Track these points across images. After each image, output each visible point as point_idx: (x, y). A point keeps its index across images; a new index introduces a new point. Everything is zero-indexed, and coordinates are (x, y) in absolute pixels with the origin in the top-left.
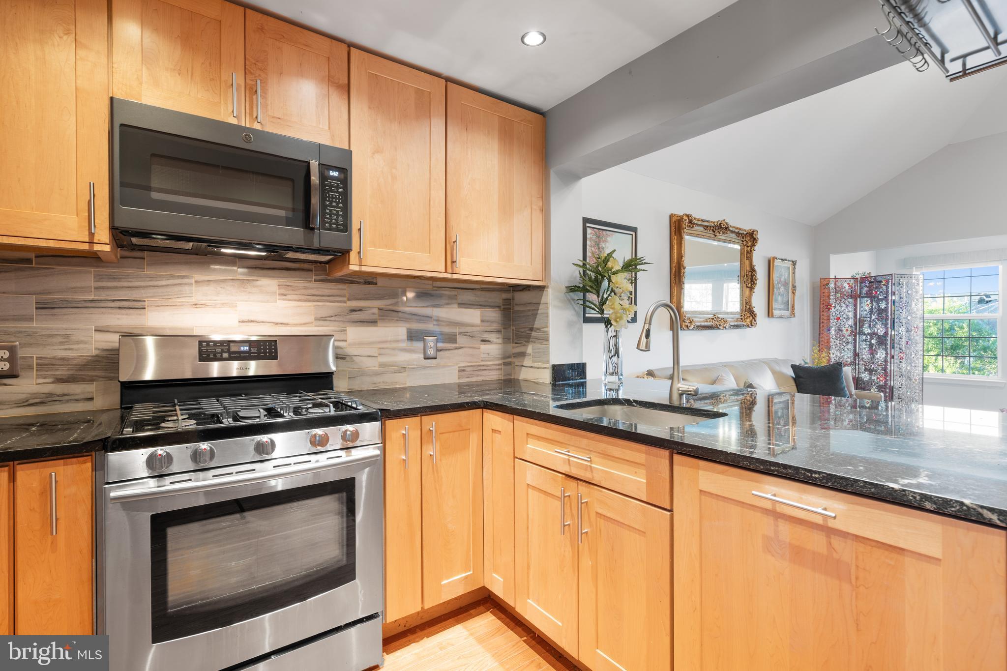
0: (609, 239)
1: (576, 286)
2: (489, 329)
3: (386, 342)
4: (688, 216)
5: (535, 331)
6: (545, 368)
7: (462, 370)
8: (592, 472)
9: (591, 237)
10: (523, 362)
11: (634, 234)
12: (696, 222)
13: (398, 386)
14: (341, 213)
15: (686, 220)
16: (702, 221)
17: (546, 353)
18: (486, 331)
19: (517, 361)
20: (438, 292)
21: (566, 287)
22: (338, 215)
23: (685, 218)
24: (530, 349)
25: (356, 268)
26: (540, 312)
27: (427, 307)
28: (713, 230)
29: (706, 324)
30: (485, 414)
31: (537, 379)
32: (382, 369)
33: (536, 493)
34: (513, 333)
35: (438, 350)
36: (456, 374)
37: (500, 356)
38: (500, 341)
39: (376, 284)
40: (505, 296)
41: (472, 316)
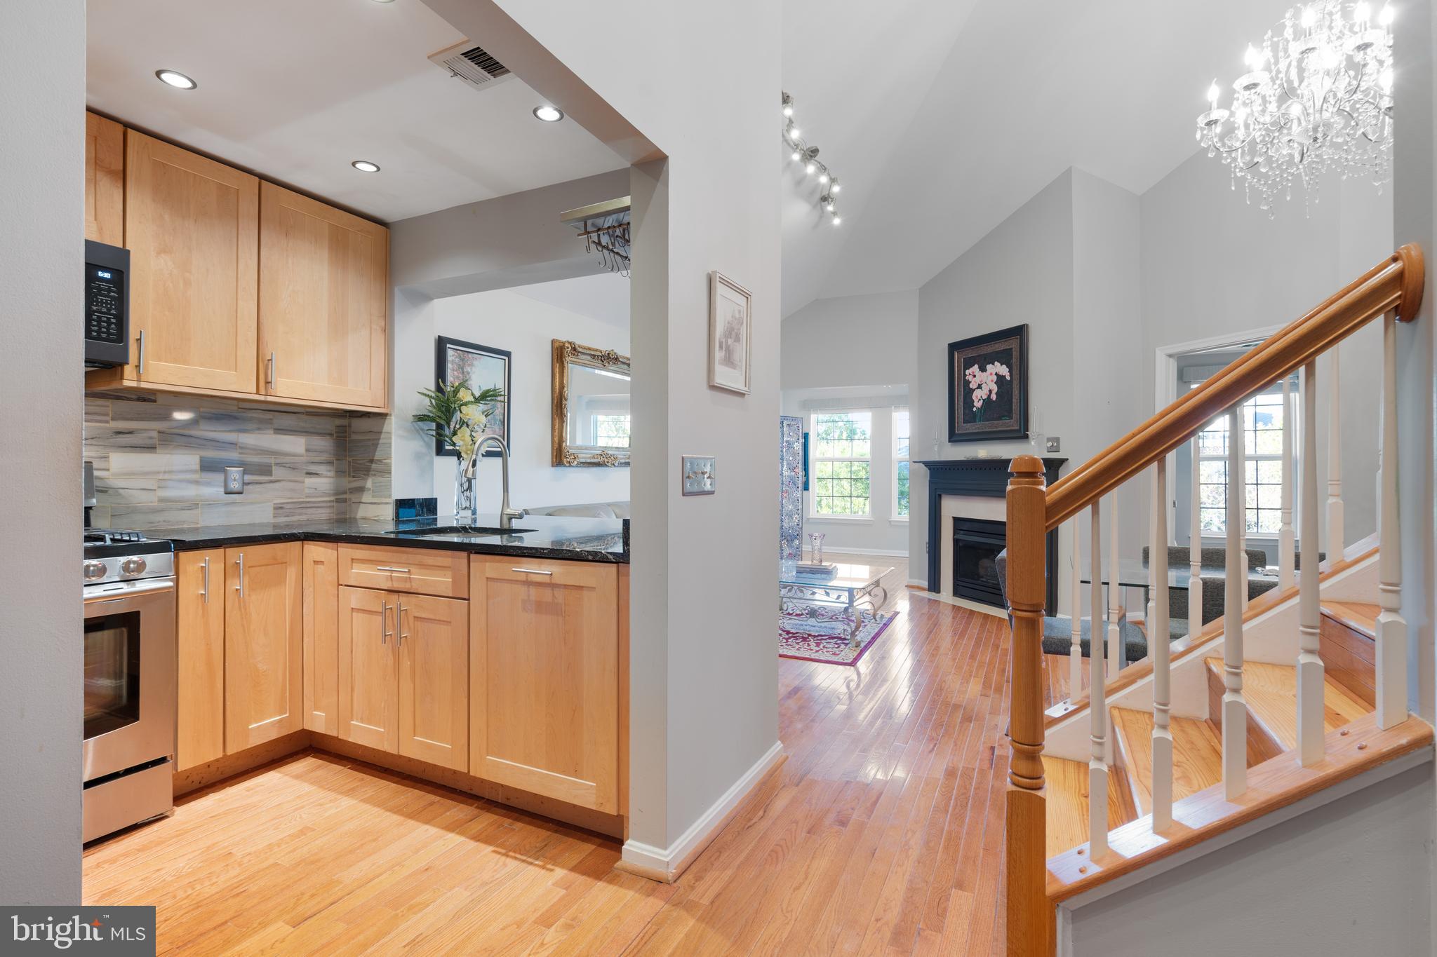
0: (475, 363)
1: (425, 415)
2: (317, 459)
3: (170, 472)
4: (570, 343)
5: (376, 463)
6: (387, 503)
7: (278, 508)
8: (411, 582)
9: (453, 361)
10: (361, 498)
11: (507, 359)
12: (580, 350)
13: (186, 526)
14: (113, 320)
15: (568, 348)
16: (590, 349)
17: (389, 487)
18: (313, 463)
19: (354, 498)
20: (244, 415)
21: (413, 416)
22: (109, 323)
23: (567, 345)
24: (369, 483)
25: (134, 384)
26: (381, 441)
27: (230, 431)
28: (601, 360)
29: (593, 460)
30: (306, 546)
31: (378, 516)
32: (163, 505)
33: (361, 615)
34: (349, 465)
35: (245, 484)
36: (270, 512)
37: (332, 492)
38: (332, 474)
39: (155, 401)
40: (338, 422)
41: (295, 445)
